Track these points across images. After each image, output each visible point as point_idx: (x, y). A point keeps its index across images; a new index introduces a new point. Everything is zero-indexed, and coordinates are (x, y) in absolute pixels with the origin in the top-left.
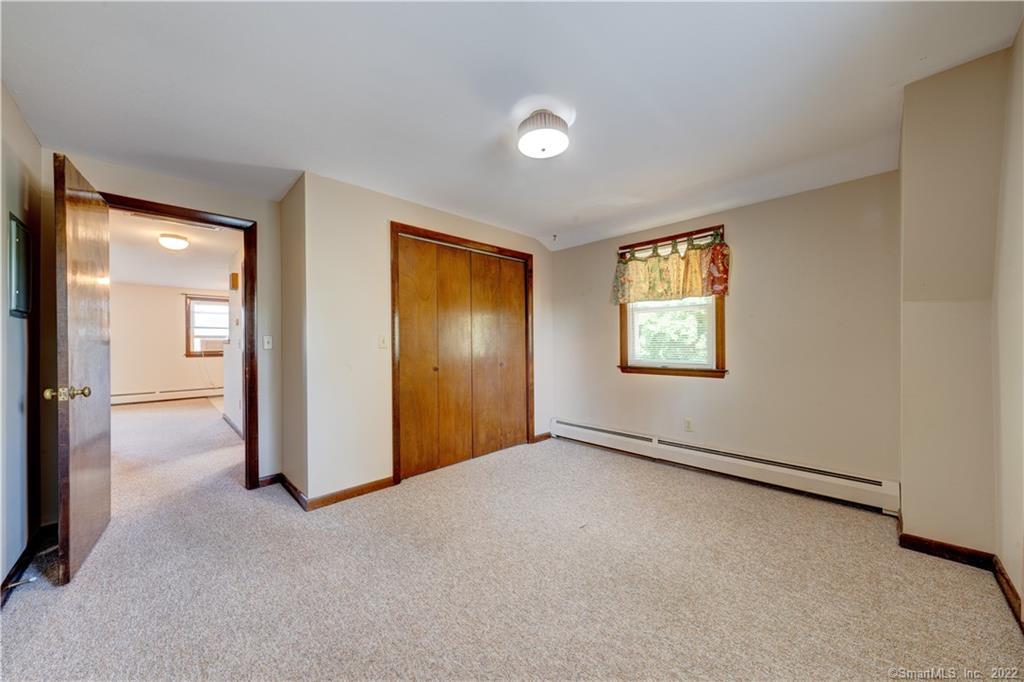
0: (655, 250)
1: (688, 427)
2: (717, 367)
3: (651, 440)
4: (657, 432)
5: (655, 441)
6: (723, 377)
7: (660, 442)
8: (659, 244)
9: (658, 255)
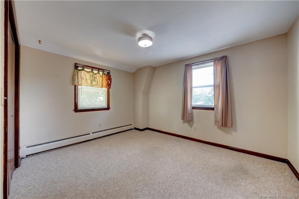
0: (92, 70)
1: (100, 126)
2: (107, 107)
3: (89, 134)
4: (91, 131)
5: (91, 133)
6: (109, 110)
7: (93, 133)
8: (94, 69)
9: (93, 72)
